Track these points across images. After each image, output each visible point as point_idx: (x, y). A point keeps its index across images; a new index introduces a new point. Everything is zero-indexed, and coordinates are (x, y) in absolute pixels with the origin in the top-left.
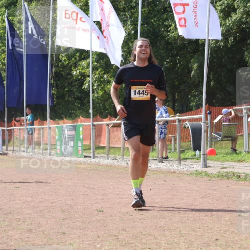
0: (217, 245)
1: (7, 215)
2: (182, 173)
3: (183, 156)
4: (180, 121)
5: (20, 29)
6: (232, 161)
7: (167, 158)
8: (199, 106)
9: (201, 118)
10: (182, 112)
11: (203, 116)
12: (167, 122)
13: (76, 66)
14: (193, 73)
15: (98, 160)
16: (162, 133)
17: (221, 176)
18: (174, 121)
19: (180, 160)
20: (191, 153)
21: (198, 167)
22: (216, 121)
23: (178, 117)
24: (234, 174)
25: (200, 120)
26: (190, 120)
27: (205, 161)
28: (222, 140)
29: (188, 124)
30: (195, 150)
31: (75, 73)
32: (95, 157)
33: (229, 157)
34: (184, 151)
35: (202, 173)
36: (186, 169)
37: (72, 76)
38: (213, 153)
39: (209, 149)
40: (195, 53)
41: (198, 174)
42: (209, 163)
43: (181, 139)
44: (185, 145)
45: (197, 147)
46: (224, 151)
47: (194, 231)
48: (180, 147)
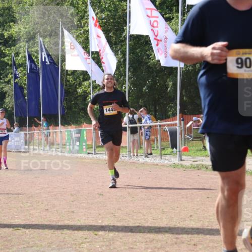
0: (191, 220)
1: (29, 198)
2: (163, 165)
3: (163, 152)
4: (160, 126)
5: (37, 57)
6: (201, 155)
7: (151, 154)
8: (175, 115)
9: (176, 123)
10: (161, 119)
11: (177, 122)
12: (151, 127)
13: (80, 85)
14: (169, 89)
15: (98, 156)
16: (147, 135)
17: (193, 167)
18: (156, 126)
19: (161, 155)
20: (169, 150)
21: (175, 160)
22: (188, 125)
23: (159, 123)
24: (203, 165)
25: (176, 125)
26: (168, 125)
27: (180, 156)
28: (193, 140)
29: (166, 128)
30: (172, 147)
31: (79, 90)
32: (96, 154)
33: (199, 153)
34: (163, 149)
35: (178, 165)
36: (166, 162)
37: (77, 92)
38: (186, 150)
39: (183, 147)
40: (170, 75)
41: (175, 166)
42: (184, 157)
43: (162, 139)
44: (164, 144)
45: (174, 145)
46: (194, 148)
47: (173, 209)
48: (161, 145)
